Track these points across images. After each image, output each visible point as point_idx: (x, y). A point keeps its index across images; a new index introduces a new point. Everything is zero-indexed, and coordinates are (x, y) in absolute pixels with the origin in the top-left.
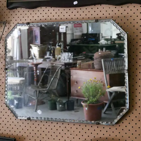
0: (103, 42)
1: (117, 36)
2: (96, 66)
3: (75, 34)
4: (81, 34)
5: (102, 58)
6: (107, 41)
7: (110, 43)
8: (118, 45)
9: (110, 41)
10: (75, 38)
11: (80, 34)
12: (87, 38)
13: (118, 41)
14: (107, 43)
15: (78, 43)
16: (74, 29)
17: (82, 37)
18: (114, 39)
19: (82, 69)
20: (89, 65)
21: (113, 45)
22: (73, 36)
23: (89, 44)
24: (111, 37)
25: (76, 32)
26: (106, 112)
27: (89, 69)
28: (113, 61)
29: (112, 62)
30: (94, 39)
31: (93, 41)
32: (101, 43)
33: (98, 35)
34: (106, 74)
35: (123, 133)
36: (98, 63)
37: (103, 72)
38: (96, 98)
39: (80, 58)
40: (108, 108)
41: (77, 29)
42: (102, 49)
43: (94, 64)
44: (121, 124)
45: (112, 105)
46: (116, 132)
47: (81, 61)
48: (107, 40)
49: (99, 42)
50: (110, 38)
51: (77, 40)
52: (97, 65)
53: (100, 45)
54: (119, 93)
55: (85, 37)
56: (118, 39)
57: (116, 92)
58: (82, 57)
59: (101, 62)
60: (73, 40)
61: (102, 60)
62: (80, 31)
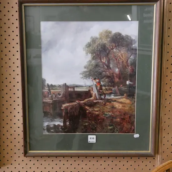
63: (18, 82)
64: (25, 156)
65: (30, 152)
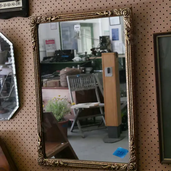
0: (77, 59)
1: (91, 52)
2: (62, 84)
3: (47, 51)
4: (55, 51)
5: (68, 75)
6: (81, 58)
7: (85, 60)
8: (93, 61)
9: (84, 58)
10: (47, 56)
11: (53, 51)
12: (60, 55)
13: (93, 57)
14: (81, 60)
15: (51, 62)
16: (46, 45)
17: (55, 54)
18: (89, 55)
19: (49, 87)
20: (56, 83)
21: (88, 61)
22: (46, 54)
23: (62, 61)
24: (86, 53)
25: (48, 49)
26: (73, 131)
27: (55, 88)
28: (79, 77)
29: (78, 79)
30: (67, 56)
31: (66, 58)
32: (75, 60)
33: (72, 52)
34: (71, 91)
35: (17, 126)
36: (64, 80)
37: (68, 89)
38: (60, 116)
39: (49, 77)
40: (74, 126)
41: (49, 46)
42: (76, 66)
43: (61, 81)
44: (15, 119)
45: (78, 123)
46: (12, 126)
47: (47, 80)
48: (81, 56)
49: (73, 59)
50: (84, 54)
51: (50, 57)
52: (64, 82)
53: (75, 62)
54: (83, 109)
55: (58, 55)
56: (93, 55)
57: (80, 109)
58: (51, 76)
59: (67, 79)
60: (45, 58)
61: (67, 77)
62: (53, 48)
63: (153, 100)
64: (161, 162)
65: (164, 159)
